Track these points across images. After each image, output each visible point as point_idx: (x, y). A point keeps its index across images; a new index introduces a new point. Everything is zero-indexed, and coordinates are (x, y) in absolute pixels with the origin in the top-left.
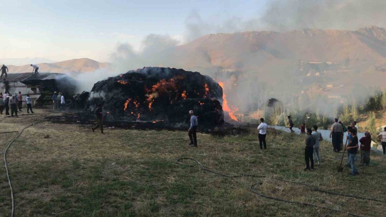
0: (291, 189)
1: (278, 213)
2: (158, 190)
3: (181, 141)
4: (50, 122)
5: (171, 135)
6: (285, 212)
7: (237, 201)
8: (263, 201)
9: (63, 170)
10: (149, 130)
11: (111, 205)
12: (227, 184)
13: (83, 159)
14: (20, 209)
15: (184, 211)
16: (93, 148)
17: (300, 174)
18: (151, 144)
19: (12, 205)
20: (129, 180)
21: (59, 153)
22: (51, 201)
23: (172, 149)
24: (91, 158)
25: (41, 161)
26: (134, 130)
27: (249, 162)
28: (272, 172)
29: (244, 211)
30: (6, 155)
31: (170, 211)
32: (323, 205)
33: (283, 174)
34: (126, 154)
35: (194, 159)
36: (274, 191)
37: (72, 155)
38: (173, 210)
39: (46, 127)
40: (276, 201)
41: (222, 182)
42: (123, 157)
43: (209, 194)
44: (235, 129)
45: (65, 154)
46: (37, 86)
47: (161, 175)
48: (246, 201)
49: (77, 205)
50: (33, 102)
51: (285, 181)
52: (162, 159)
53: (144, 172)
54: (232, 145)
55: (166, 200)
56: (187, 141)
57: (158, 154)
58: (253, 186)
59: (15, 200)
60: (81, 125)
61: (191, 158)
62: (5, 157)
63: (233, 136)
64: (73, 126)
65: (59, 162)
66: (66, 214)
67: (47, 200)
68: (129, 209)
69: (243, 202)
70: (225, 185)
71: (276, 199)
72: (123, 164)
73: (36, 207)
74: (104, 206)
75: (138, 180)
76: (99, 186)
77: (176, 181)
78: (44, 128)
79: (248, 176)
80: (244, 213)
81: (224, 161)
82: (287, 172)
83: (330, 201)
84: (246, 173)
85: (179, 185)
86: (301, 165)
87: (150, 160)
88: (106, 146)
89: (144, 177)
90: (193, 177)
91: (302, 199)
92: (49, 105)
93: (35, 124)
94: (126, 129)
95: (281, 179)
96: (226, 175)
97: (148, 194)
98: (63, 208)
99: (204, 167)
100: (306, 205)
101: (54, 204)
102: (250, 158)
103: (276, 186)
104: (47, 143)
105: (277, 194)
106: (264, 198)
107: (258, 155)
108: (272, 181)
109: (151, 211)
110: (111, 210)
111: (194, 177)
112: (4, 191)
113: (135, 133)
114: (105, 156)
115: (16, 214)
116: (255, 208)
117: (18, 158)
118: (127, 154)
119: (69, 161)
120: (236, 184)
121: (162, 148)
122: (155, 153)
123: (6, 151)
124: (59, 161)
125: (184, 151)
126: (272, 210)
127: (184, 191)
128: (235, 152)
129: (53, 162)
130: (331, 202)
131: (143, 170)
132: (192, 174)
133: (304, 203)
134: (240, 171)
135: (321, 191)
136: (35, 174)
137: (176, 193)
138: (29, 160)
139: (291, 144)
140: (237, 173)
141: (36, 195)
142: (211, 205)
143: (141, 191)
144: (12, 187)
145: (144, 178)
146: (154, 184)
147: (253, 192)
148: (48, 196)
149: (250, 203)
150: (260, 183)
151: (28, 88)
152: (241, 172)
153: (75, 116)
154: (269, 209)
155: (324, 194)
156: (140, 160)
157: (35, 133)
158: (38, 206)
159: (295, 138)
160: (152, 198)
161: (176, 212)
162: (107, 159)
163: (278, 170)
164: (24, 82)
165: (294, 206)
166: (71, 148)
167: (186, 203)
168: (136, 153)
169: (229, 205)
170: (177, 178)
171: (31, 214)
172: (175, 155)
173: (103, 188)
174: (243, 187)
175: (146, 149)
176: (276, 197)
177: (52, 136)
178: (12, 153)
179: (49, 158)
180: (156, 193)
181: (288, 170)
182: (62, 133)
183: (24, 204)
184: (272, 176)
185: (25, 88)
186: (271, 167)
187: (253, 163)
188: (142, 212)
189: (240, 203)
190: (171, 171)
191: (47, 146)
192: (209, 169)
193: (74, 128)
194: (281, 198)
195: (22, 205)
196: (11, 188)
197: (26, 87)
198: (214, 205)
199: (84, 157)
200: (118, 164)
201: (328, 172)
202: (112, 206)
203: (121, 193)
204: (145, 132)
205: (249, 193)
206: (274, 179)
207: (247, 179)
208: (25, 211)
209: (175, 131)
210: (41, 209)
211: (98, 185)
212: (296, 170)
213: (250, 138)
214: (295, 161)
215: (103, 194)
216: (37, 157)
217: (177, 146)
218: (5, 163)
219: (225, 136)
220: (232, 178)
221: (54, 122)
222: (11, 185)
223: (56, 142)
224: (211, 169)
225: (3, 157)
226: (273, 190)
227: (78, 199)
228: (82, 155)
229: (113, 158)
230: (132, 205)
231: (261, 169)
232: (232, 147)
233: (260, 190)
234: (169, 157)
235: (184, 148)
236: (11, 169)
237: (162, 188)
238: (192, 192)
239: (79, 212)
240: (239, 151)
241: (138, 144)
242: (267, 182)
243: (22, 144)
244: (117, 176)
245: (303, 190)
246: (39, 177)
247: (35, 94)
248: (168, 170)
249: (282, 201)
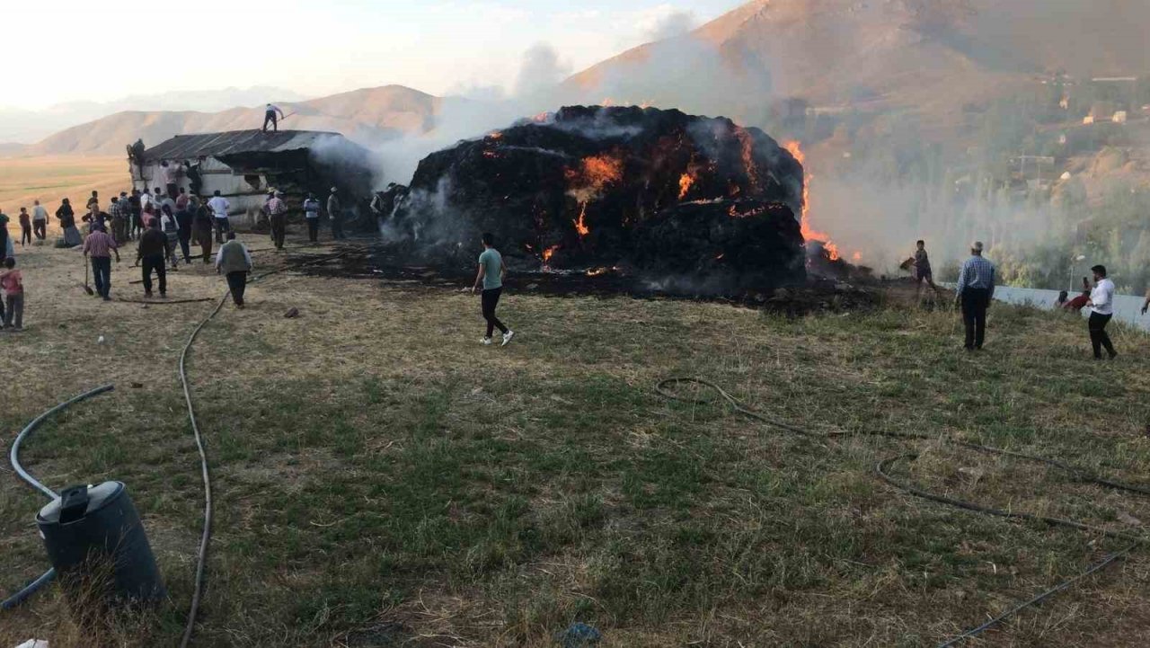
0: (1008, 475)
1: (962, 545)
2: (602, 467)
3: (671, 329)
4: (299, 273)
5: (643, 311)
6: (983, 543)
7: (836, 507)
8: (915, 508)
9: (337, 405)
10: (577, 295)
11: (469, 506)
12: (808, 457)
13: (392, 377)
14: (228, 508)
15: (677, 527)
16: (419, 346)
17: (1040, 432)
18: (583, 337)
19: (204, 496)
20: (518, 439)
21: (327, 360)
22: (305, 490)
23: (642, 352)
24: (413, 374)
25: (276, 380)
26: (535, 297)
27: (878, 391)
28: (952, 423)
29: (855, 535)
30: (184, 363)
31: (635, 528)
32: (1110, 527)
33: (983, 430)
34: (511, 364)
35: (709, 382)
36: (953, 480)
37: (361, 366)
38: (643, 525)
39: (289, 285)
40: (956, 510)
41: (794, 449)
42: (502, 371)
43: (752, 482)
44: (840, 292)
45: (343, 362)
46: (260, 169)
47: (610, 424)
48: (864, 509)
49: (376, 502)
50: (251, 214)
51: (989, 450)
52: (616, 380)
53: (563, 417)
54: (828, 343)
55: (623, 496)
56: (688, 329)
57: (604, 365)
58: (886, 463)
59: (213, 483)
60: (384, 281)
61: (701, 378)
62: (184, 367)
63: (831, 315)
64: (362, 284)
65: (325, 385)
66: (346, 525)
67: (295, 487)
68: (521, 519)
69: (856, 510)
70: (799, 459)
71: (955, 504)
72: (503, 391)
73: (266, 506)
74: (450, 506)
75: (544, 437)
76: (435, 453)
77: (653, 443)
78: (283, 289)
79: (873, 433)
80: (857, 540)
81: (801, 389)
82: (997, 425)
83: (1132, 514)
84: (869, 426)
85: (663, 455)
86: (1044, 405)
87: (577, 384)
88: (454, 342)
89: (561, 429)
90: (704, 433)
91: (1040, 506)
92: (295, 223)
93: (260, 277)
94: (513, 295)
95: (975, 445)
96: (806, 431)
97: (572, 479)
98: (338, 509)
99: (738, 405)
100: (1052, 523)
101: (315, 500)
102: (885, 381)
103: (960, 463)
104: (293, 331)
105: (962, 487)
106: (921, 499)
107: (909, 372)
108: (948, 450)
109: (582, 526)
110: (471, 519)
111: (708, 434)
112: (184, 458)
113: (537, 304)
114: (453, 370)
115: (217, 521)
116: (890, 528)
117: (218, 371)
118: (514, 363)
119: (354, 381)
120: (834, 458)
121: (613, 349)
122: (595, 363)
123: (186, 353)
124: (326, 380)
125: (677, 359)
126: (945, 536)
127: (678, 474)
128: (837, 361)
129: (309, 383)
130: (1138, 517)
131: (559, 411)
132: (702, 426)
133: (1048, 517)
134: (848, 419)
135: (1106, 485)
136: (263, 417)
137: (653, 478)
138: (244, 377)
139: (1017, 338)
140: (840, 425)
141: (268, 472)
142: (756, 514)
143: (551, 469)
144: (203, 449)
145: (561, 433)
146: (590, 450)
147: (887, 481)
148: (299, 477)
149: (877, 514)
150: (910, 456)
151: (235, 175)
152: (854, 421)
153: (369, 256)
154: (933, 533)
155: (1115, 494)
156: (549, 382)
157: (261, 303)
158: (273, 502)
159: (1030, 322)
160: (584, 490)
161: (652, 530)
162: (460, 378)
163: (971, 417)
164: (225, 159)
165: (1013, 524)
166: (360, 345)
167: (683, 505)
168: (539, 362)
169: (812, 518)
170: (658, 435)
171: (256, 522)
172: (653, 369)
173: (449, 458)
174: (855, 466)
175: (568, 351)
176: (956, 498)
177: (307, 311)
178: (201, 357)
179: (299, 373)
180: (597, 475)
181: (1002, 420)
182: (335, 305)
183: (236, 495)
184: (947, 435)
185: (229, 177)
186: (948, 408)
187: (891, 395)
188: (556, 527)
189: (845, 513)
190: (640, 415)
191: (293, 338)
192: (754, 411)
193: (368, 290)
194: (973, 503)
195: (232, 500)
196: (203, 455)
197: (232, 171)
198: (765, 515)
199: (394, 372)
200: (489, 392)
201: (1133, 428)
202: (472, 509)
203: (496, 472)
204: (567, 303)
205: (877, 482)
206: (955, 445)
207: (871, 442)
208: (238, 513)
209: (654, 300)
210: (282, 512)
211: (432, 448)
212: (1025, 419)
213: (886, 320)
214: (1025, 391)
215: (448, 475)
216: (268, 370)
217: (658, 342)
218: (185, 386)
219: (807, 314)
220: (822, 439)
221: (310, 273)
222: (202, 443)
223: (317, 329)
224: (760, 411)
225: (179, 368)
226: (950, 477)
227: (380, 487)
228: (391, 366)
229: (474, 377)
230: (527, 505)
231: (915, 414)
232: (827, 349)
233: (909, 476)
234: (633, 375)
235: (679, 348)
236: (201, 402)
237: (614, 463)
238: (699, 476)
239: (382, 522)
240: (849, 360)
241: (546, 337)
242: (930, 454)
243: (226, 333)
244: (487, 426)
245: (1047, 479)
246: (274, 425)
247: (258, 192)
248: (631, 412)
249: (978, 509)
